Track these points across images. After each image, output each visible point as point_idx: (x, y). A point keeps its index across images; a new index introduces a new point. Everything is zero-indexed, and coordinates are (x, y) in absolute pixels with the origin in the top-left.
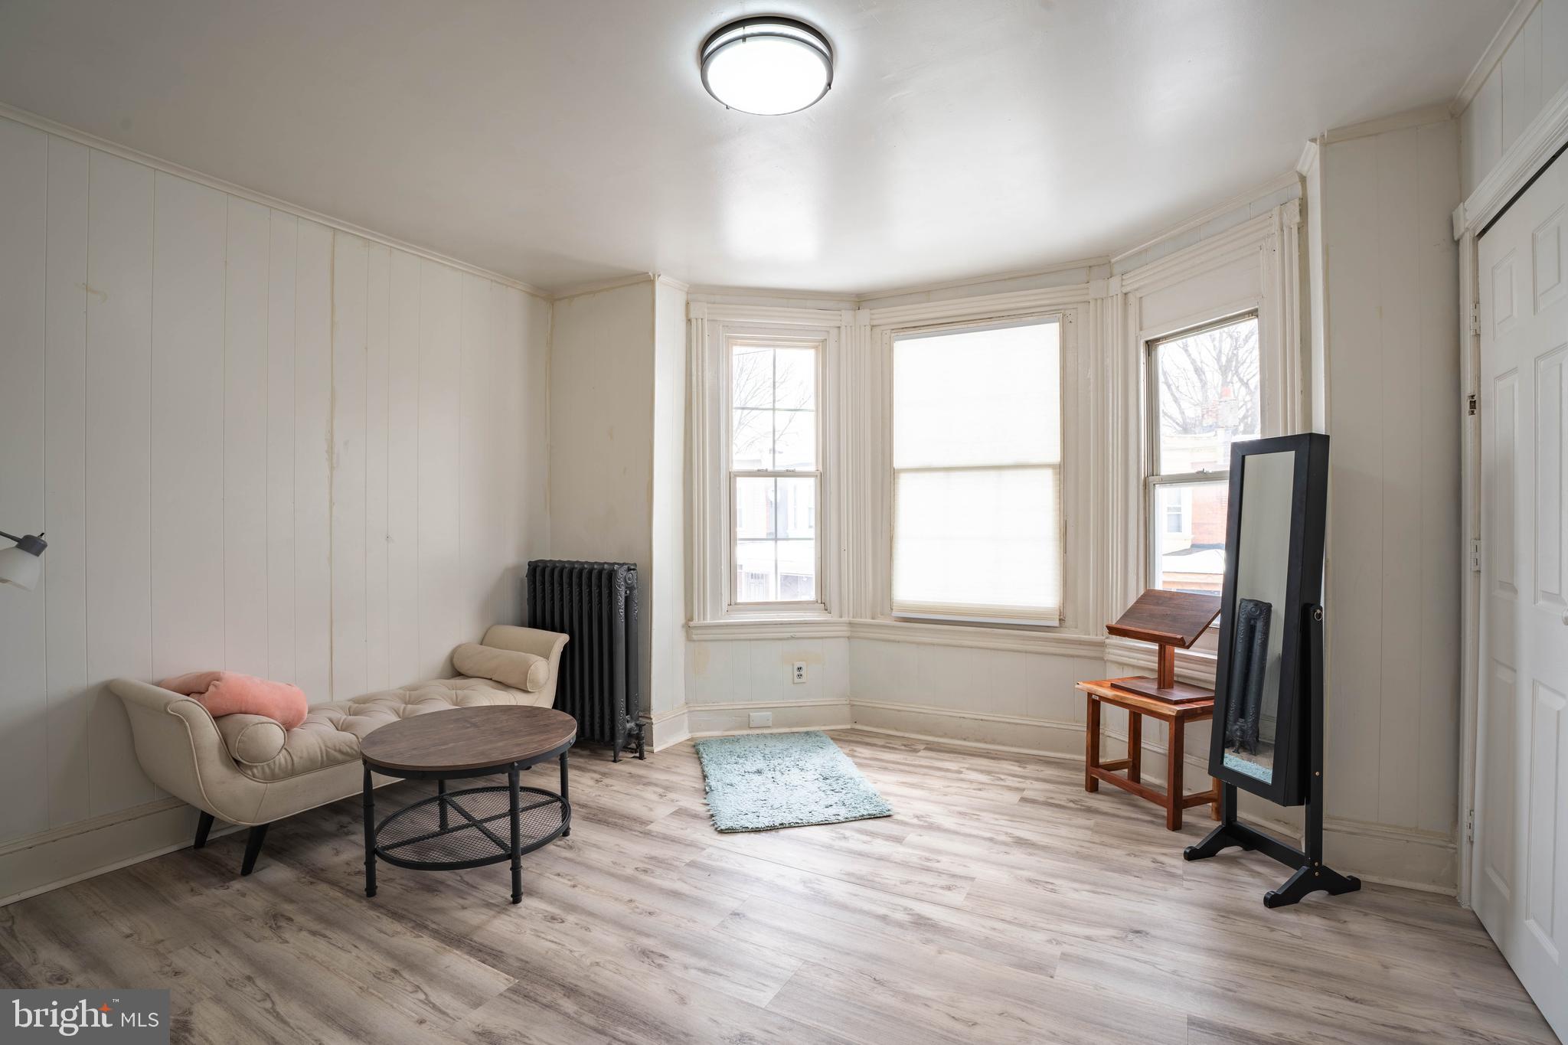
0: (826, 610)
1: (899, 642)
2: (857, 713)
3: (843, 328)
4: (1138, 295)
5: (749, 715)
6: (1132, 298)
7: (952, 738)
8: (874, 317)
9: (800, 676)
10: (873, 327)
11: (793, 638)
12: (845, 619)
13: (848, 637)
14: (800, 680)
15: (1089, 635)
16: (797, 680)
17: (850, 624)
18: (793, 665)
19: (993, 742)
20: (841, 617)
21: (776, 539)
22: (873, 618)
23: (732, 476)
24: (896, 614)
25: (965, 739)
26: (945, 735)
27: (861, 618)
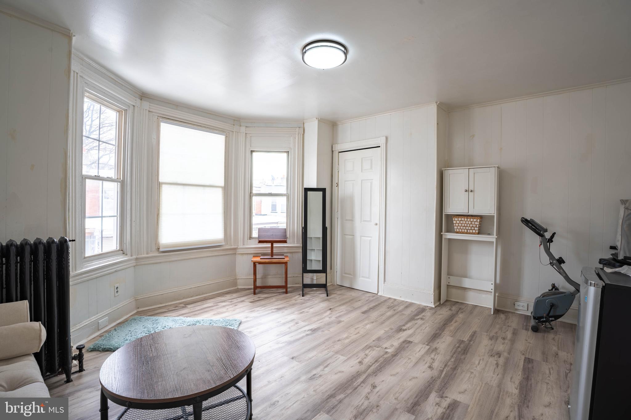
0: (124, 254)
1: (161, 263)
2: (139, 303)
3: (136, 107)
4: (250, 135)
5: (98, 322)
6: (248, 135)
7: (186, 298)
8: (150, 107)
9: (117, 292)
10: (149, 111)
11: (116, 271)
12: (134, 257)
13: (134, 266)
14: (118, 294)
15: (232, 246)
16: (116, 294)
17: (137, 259)
18: (115, 286)
19: (203, 294)
20: (132, 256)
21: (102, 217)
22: (147, 254)
23: (84, 178)
24: (161, 250)
25: (192, 297)
26: (184, 298)
27: (141, 255)
